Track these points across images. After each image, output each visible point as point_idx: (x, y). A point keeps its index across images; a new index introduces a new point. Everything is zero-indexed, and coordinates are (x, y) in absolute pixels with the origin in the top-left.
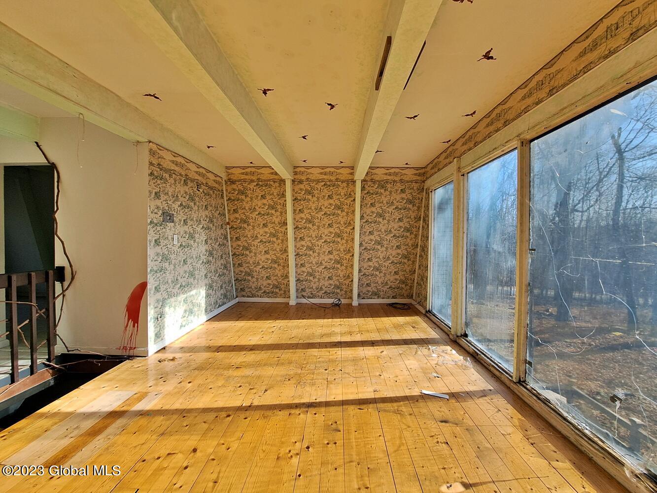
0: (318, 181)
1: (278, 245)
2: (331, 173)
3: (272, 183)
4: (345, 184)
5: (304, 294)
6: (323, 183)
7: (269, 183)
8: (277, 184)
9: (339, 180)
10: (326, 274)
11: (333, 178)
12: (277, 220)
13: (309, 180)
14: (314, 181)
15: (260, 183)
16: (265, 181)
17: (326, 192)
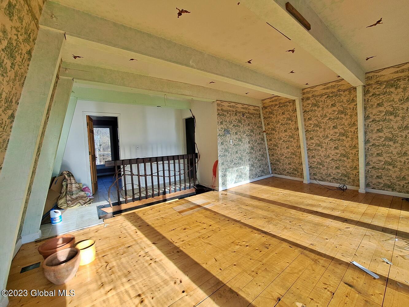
0: (322, 95)
1: (295, 143)
2: (333, 87)
3: (288, 104)
4: (347, 93)
5: (316, 177)
6: (326, 96)
7: (286, 104)
8: (291, 104)
9: (340, 91)
10: (333, 164)
11: (335, 90)
12: (293, 127)
13: (314, 96)
14: (318, 96)
15: (281, 105)
16: (283, 103)
17: (330, 102)
